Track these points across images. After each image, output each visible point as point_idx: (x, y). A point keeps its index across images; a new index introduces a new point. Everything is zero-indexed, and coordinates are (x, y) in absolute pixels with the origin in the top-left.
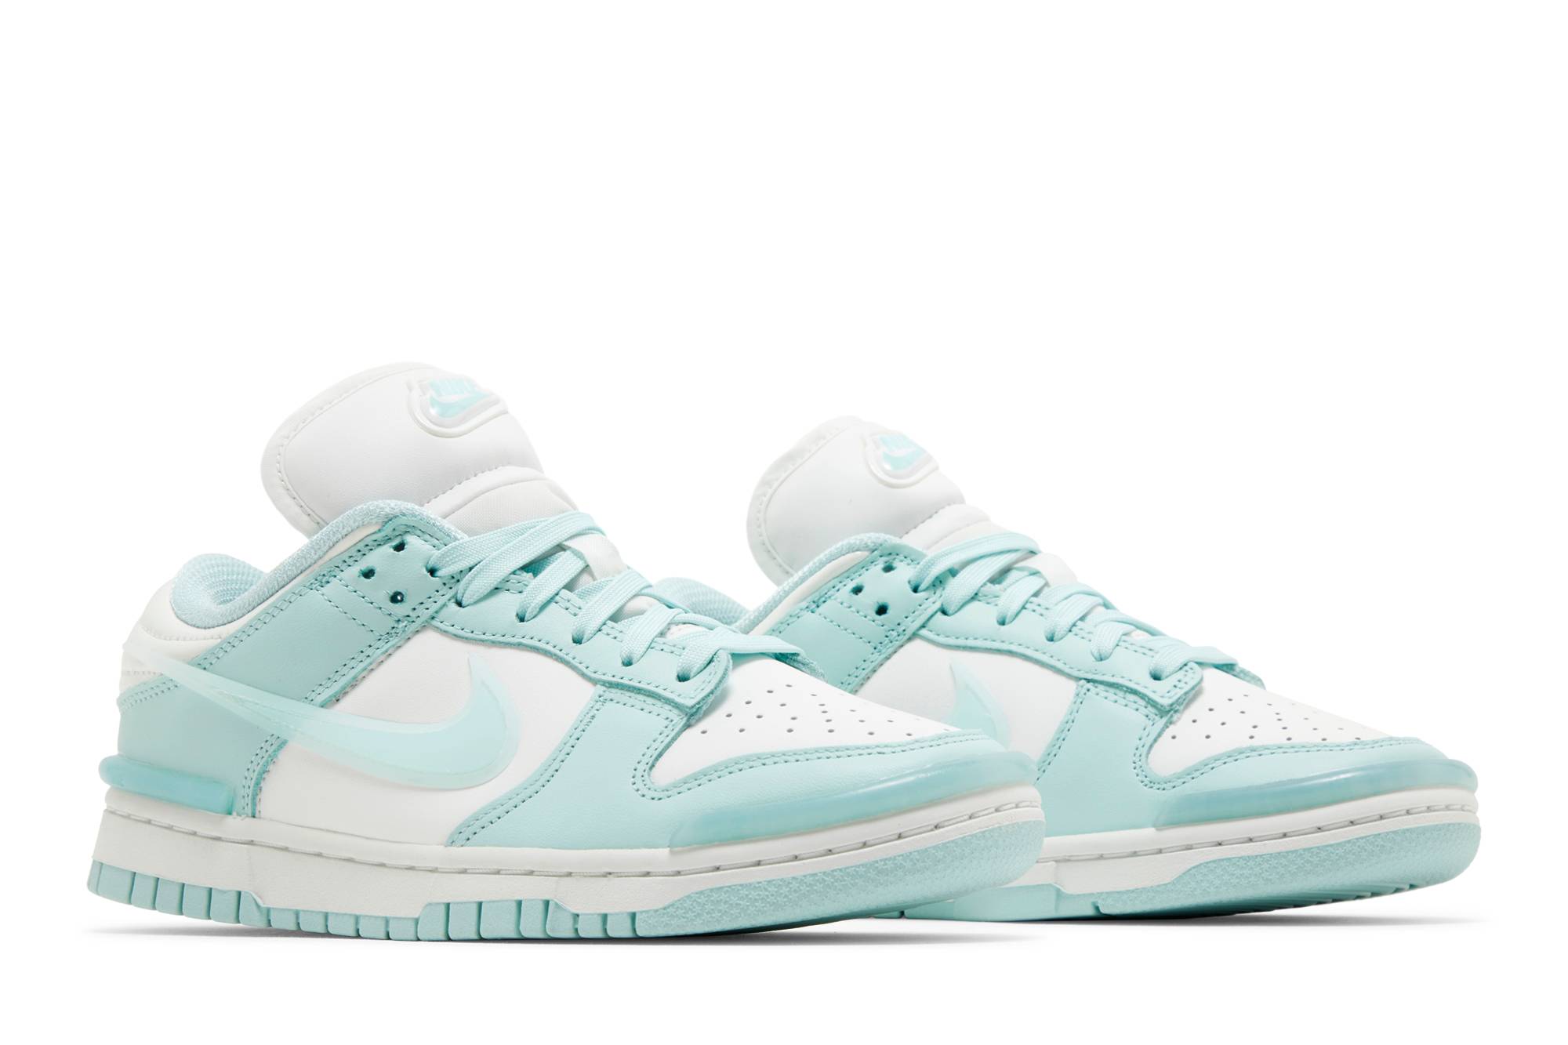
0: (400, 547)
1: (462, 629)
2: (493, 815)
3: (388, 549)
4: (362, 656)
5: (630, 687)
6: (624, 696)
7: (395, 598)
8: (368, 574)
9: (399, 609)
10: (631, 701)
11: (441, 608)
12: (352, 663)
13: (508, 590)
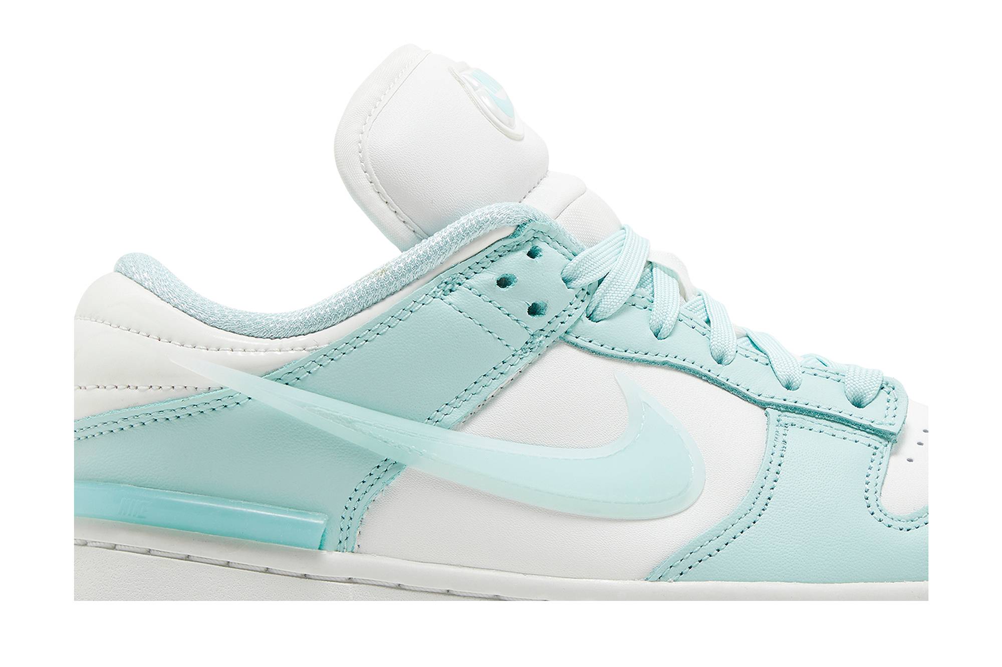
0: (532, 254)
1: (602, 346)
2: (711, 547)
3: (522, 255)
4: (495, 374)
5: (810, 412)
6: (808, 421)
7: (534, 310)
8: (503, 282)
9: (537, 322)
10: (817, 427)
11: (576, 323)
12: (485, 381)
13: (634, 305)
